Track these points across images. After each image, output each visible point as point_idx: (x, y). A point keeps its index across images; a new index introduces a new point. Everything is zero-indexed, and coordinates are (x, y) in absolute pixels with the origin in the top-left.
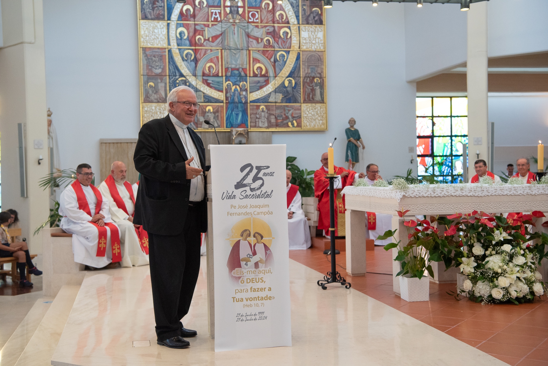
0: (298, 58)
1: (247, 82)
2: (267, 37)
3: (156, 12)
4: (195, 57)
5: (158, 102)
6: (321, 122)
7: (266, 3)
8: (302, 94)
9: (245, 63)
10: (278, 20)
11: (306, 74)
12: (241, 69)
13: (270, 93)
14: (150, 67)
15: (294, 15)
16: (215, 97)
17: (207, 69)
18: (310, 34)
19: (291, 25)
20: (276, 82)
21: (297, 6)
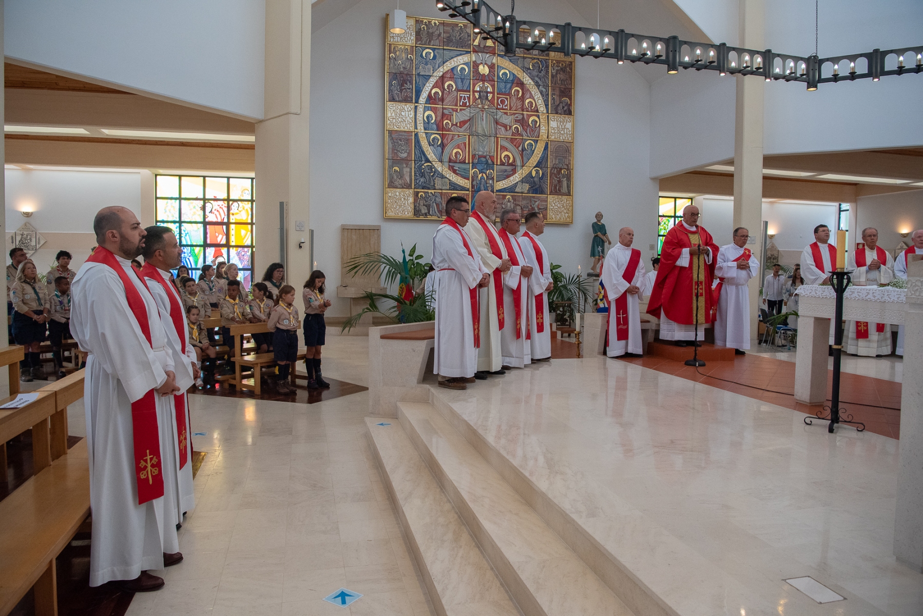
0: (546, 148)
1: (493, 171)
2: (515, 124)
3: (404, 94)
4: (442, 142)
5: (403, 188)
6: (567, 215)
7: (515, 90)
8: (549, 185)
9: (493, 151)
10: (527, 108)
11: (553, 165)
12: (488, 157)
13: (517, 183)
14: (395, 151)
15: (544, 104)
16: (461, 185)
17: (454, 154)
18: (559, 124)
19: (540, 114)
20: (523, 172)
21: (546, 95)
